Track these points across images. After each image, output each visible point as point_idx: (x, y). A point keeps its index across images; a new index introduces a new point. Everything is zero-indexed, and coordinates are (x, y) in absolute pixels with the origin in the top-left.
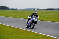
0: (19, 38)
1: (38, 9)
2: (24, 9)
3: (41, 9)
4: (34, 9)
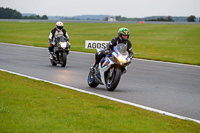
0: (51, 115)
1: (118, 18)
2: (73, 18)
4: (107, 19)
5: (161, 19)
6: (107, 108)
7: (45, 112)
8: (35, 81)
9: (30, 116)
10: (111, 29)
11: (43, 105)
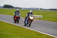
1: (41, 9)
3: (44, 9)
4: (38, 9)
5: (53, 10)
6: (39, 35)
7: (22, 35)
8: (18, 26)
9: (18, 36)
10: (39, 12)
11: (21, 34)
